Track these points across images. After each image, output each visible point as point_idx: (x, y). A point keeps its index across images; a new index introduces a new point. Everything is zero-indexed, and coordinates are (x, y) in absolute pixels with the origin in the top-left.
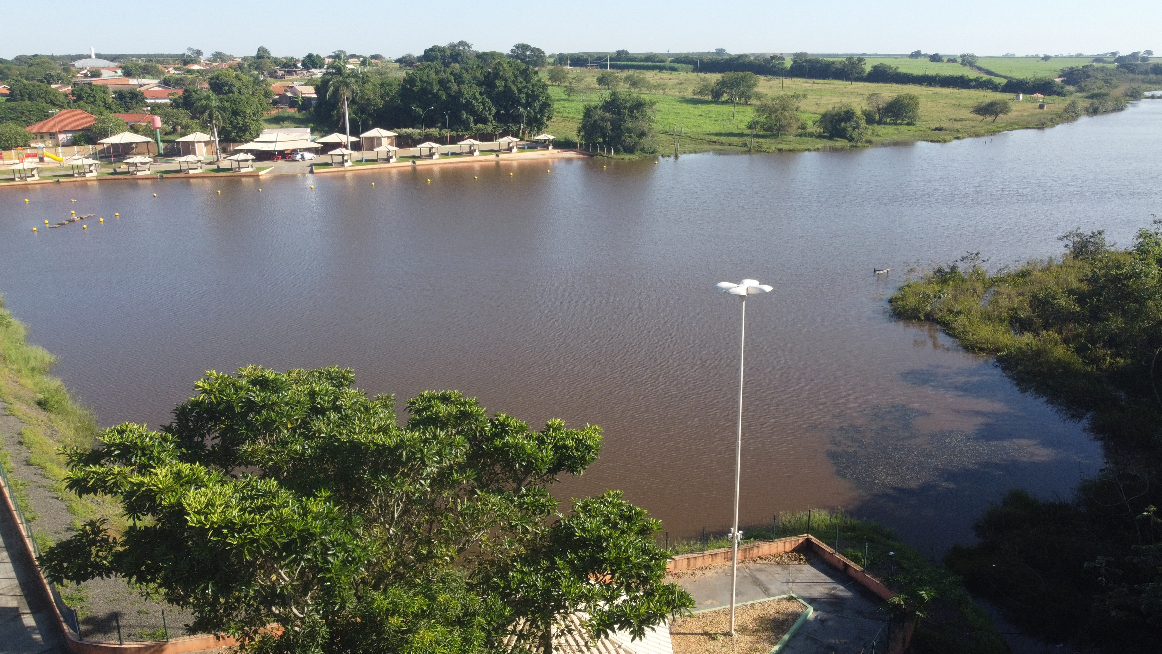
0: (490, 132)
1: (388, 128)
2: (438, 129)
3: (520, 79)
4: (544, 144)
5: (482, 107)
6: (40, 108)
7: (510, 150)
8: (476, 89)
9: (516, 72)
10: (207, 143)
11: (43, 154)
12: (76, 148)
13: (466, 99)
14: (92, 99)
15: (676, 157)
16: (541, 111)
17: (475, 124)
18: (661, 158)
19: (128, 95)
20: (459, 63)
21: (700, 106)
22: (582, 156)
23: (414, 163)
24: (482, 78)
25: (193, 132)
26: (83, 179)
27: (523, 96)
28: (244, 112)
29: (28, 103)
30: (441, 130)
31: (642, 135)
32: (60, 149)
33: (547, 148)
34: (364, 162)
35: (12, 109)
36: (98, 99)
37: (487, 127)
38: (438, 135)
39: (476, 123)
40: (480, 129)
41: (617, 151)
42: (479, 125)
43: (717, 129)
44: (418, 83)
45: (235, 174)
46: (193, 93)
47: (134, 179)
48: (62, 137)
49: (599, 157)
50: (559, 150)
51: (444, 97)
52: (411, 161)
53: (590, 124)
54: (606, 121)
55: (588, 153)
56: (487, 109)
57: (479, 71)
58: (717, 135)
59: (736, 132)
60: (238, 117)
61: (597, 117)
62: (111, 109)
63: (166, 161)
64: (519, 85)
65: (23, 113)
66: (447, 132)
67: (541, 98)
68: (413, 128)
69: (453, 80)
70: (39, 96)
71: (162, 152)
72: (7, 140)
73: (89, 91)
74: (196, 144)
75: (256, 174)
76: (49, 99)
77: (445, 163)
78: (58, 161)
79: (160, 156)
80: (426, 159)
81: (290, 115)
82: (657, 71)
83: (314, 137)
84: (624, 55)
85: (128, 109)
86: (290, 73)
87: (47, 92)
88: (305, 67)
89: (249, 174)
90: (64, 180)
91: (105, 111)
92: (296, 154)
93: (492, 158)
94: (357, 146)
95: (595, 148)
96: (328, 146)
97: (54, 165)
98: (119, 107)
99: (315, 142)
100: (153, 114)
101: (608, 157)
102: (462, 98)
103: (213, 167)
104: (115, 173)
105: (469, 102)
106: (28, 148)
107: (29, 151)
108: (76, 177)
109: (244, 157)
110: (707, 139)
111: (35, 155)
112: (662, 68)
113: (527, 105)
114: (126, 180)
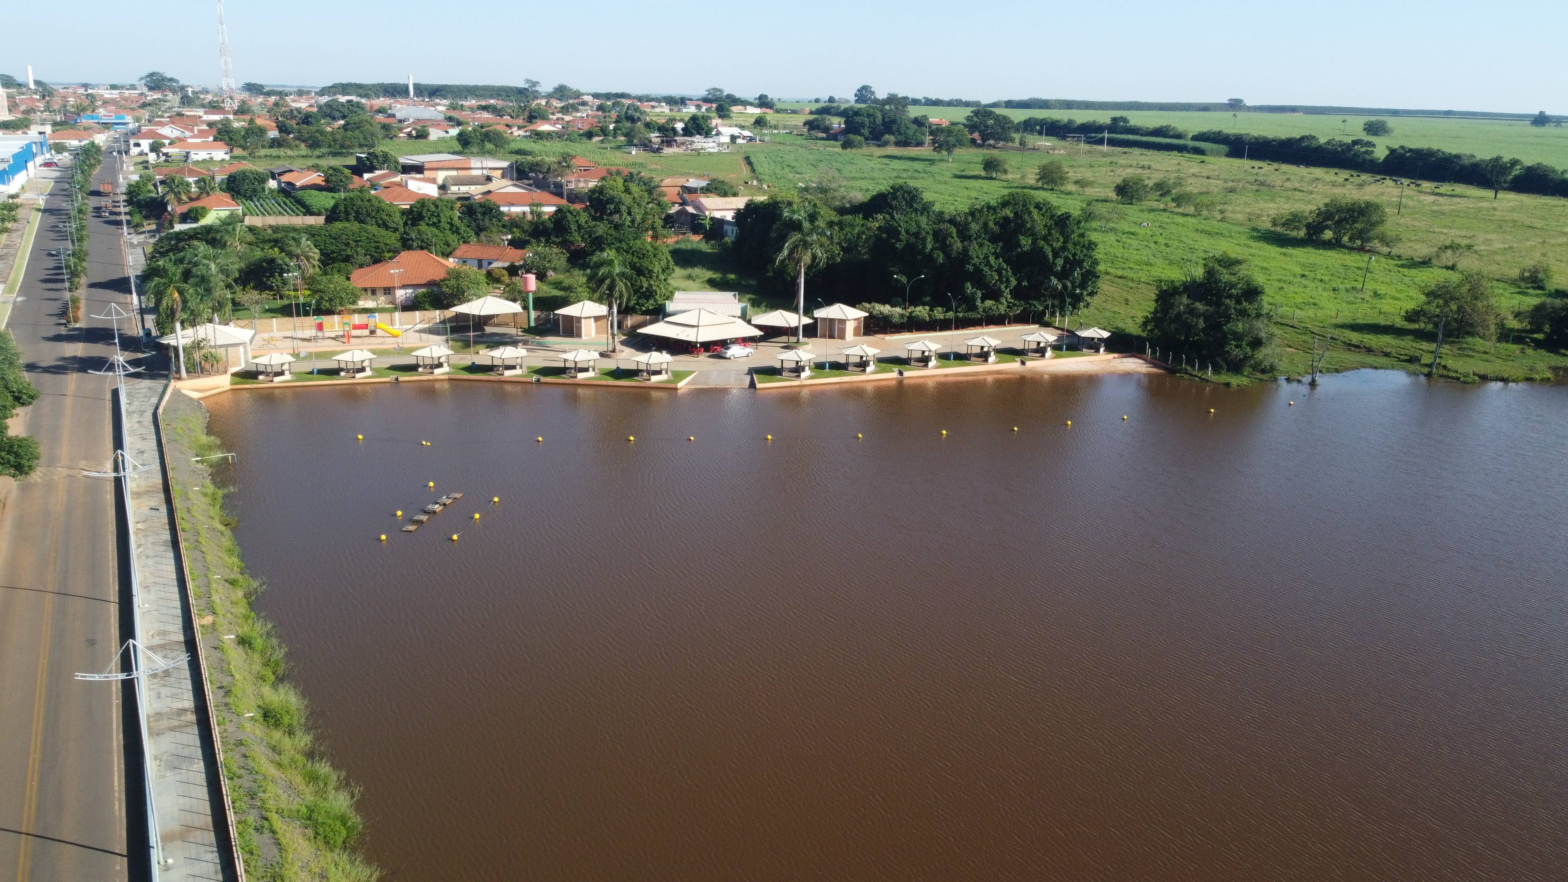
0: (1003, 312)
1: (852, 304)
2: (927, 308)
3: (1055, 233)
4: (1093, 345)
5: (997, 278)
6: (370, 236)
7: (1040, 351)
8: (989, 248)
9: (1049, 222)
10: (597, 319)
11: (375, 327)
12: (418, 314)
13: (974, 265)
14: (435, 220)
15: (1313, 384)
16: (1083, 286)
17: (982, 302)
18: (1284, 383)
19: (480, 210)
20: (894, 134)
21: (1290, 250)
22: (1156, 370)
23: (901, 373)
24: (996, 229)
25: (580, 300)
26: (430, 377)
27: (1060, 262)
28: (651, 272)
29: (355, 226)
30: (931, 310)
31: (1257, 343)
32: (397, 315)
33: (1098, 351)
34: (827, 370)
35: (335, 239)
36: (443, 219)
37: (1000, 306)
39: (983, 300)
40: (990, 309)
41: (1217, 370)
42: (989, 303)
43: (1347, 312)
44: (903, 236)
45: (643, 384)
46: (569, 215)
47: (500, 381)
48: (401, 294)
49: (1185, 376)
50: (1116, 355)
51: (941, 259)
52: (896, 369)
53: (1170, 318)
54: (1198, 316)
55: (1163, 364)
56: (1004, 280)
57: (992, 218)
58: (1355, 327)
59: (1382, 321)
60: (642, 278)
61: (1182, 308)
62: (458, 234)
63: (540, 344)
64: (1054, 245)
65: (348, 244)
66: (939, 314)
67: (1085, 264)
68: (892, 305)
69: (955, 235)
70: (369, 215)
71: (532, 324)
72: (331, 300)
73: (433, 208)
74: (583, 321)
75: (672, 386)
76: (381, 219)
77: (946, 375)
78: (395, 336)
79: (529, 331)
80: (918, 368)
81: (694, 246)
82: (1175, 153)
83: (744, 304)
84: (1122, 124)
85: (479, 230)
86: (669, 144)
87: (379, 210)
88: (687, 132)
89: (663, 385)
90: (404, 377)
91: (452, 238)
92: (728, 348)
93: (1013, 366)
94: (811, 331)
95: (1177, 359)
96: (770, 333)
97: (390, 344)
98: (468, 229)
99: (749, 322)
100: (513, 243)
101: (1200, 378)
102: (969, 263)
103: (610, 364)
104: (474, 368)
105: (978, 270)
106: (355, 311)
107: (357, 319)
108: (421, 374)
109: (658, 358)
110: (1342, 338)
111: (365, 327)
112: (1181, 149)
113: (1064, 275)
114: (488, 384)
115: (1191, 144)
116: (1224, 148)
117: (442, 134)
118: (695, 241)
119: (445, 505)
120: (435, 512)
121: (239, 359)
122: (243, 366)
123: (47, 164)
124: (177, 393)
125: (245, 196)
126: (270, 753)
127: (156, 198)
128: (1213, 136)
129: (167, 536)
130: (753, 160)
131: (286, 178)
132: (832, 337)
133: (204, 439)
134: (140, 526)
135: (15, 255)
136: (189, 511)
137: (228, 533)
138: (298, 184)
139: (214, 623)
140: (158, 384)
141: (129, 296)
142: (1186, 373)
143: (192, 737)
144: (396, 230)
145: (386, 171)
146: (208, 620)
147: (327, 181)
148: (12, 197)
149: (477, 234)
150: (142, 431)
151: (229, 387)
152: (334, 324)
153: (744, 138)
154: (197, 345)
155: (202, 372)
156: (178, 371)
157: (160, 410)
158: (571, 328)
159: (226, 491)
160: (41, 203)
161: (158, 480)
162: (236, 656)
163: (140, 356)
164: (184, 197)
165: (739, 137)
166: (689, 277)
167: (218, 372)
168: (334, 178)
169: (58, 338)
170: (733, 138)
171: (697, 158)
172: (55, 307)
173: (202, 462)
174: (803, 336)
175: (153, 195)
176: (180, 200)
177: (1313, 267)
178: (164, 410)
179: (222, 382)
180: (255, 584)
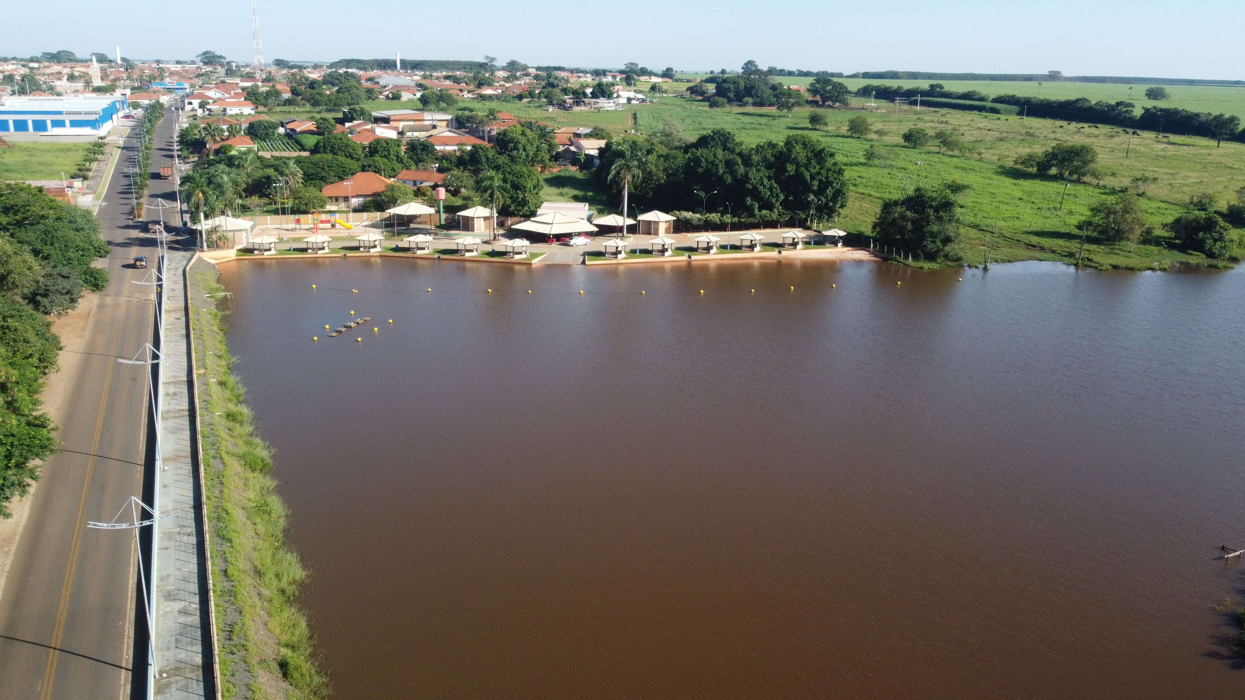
0: (775, 219)
1: (666, 211)
2: (719, 214)
3: (813, 163)
4: (833, 241)
5: (769, 193)
6: (339, 163)
7: (794, 245)
8: (764, 172)
9: (809, 154)
10: (486, 218)
11: (335, 222)
12: (365, 215)
13: (752, 184)
14: (386, 153)
15: (985, 269)
16: (834, 199)
17: (760, 211)
18: (966, 268)
19: (420, 147)
21: (1022, 182)
22: (875, 259)
23: (690, 257)
24: (772, 159)
25: (474, 206)
26: (367, 254)
27: (816, 183)
28: (525, 187)
29: (329, 156)
30: (722, 216)
31: (947, 240)
32: (351, 215)
33: (836, 245)
34: (638, 254)
35: (315, 165)
36: (392, 153)
37: (772, 214)
38: (718, 222)
39: (760, 209)
40: (765, 216)
41: (916, 258)
42: (764, 212)
43: (1040, 224)
44: (704, 164)
45: (508, 261)
46: (480, 150)
47: (413, 258)
48: (355, 201)
49: (894, 263)
50: (850, 248)
51: (729, 180)
52: (687, 254)
53: (888, 222)
54: (907, 221)
55: (881, 255)
56: (775, 195)
57: (770, 151)
58: (1038, 234)
59: (1063, 230)
60: (518, 191)
61: (896, 215)
62: (403, 163)
63: (446, 235)
64: (812, 171)
65: (323, 169)
66: (728, 218)
67: (834, 185)
68: (694, 212)
69: (740, 163)
70: (340, 149)
71: (443, 222)
72: (306, 204)
73: (385, 145)
74: (475, 220)
75: (528, 262)
76: (348, 152)
77: (722, 259)
78: (349, 229)
79: (441, 227)
80: (703, 254)
81: (571, 174)
82: (976, 112)
83: (591, 212)
84: (938, 89)
85: (418, 161)
86: (578, 103)
87: (347, 146)
88: (594, 95)
89: (522, 262)
90: (350, 254)
91: (397, 166)
92: (572, 239)
93: (773, 254)
94: (632, 229)
95: (890, 251)
96: (605, 231)
97: (344, 233)
98: (410, 160)
99: (591, 223)
100: (440, 170)
101: (904, 264)
102: (749, 183)
103: (489, 248)
104: (397, 249)
105: (755, 188)
106: (323, 212)
107: (324, 217)
108: (362, 252)
109: (520, 243)
110: (1026, 241)
111: (328, 222)
112: (980, 109)
113: (819, 193)
114: (406, 259)
115: (989, 104)
116: (1016, 108)
117: (411, 96)
118: (573, 170)
119: (358, 323)
120: (351, 327)
121: (242, 240)
122: (245, 245)
123: (127, 117)
124: (200, 259)
125: (260, 138)
126: (228, 431)
127: (199, 139)
128: (1008, 99)
129: (184, 332)
130: (638, 115)
131: (290, 126)
132: (649, 233)
133: (215, 285)
134: (168, 327)
135: (102, 177)
136: (198, 320)
137: (221, 333)
138: (298, 130)
139: (205, 373)
140: (188, 254)
141: (175, 203)
142: (895, 261)
143: (186, 422)
144: (358, 160)
145: (362, 121)
146: (202, 371)
147: (318, 128)
148: (101, 138)
149: (417, 164)
150: (175, 279)
151: (235, 258)
152: (307, 220)
153: (638, 99)
154: (214, 230)
155: (217, 248)
156: (202, 247)
157: (188, 269)
158: (467, 225)
159: (224, 313)
160: (121, 143)
161: (182, 304)
162: (215, 390)
163: (179, 238)
164: (218, 139)
165: (634, 99)
166: (561, 194)
167: (228, 248)
168: (323, 126)
169: (127, 227)
170: (629, 100)
171: (597, 114)
172: (127, 209)
173: (211, 297)
174: (627, 233)
175: (198, 137)
176: (215, 141)
177: (1031, 193)
178: (191, 268)
179: (230, 254)
180: (234, 359)
